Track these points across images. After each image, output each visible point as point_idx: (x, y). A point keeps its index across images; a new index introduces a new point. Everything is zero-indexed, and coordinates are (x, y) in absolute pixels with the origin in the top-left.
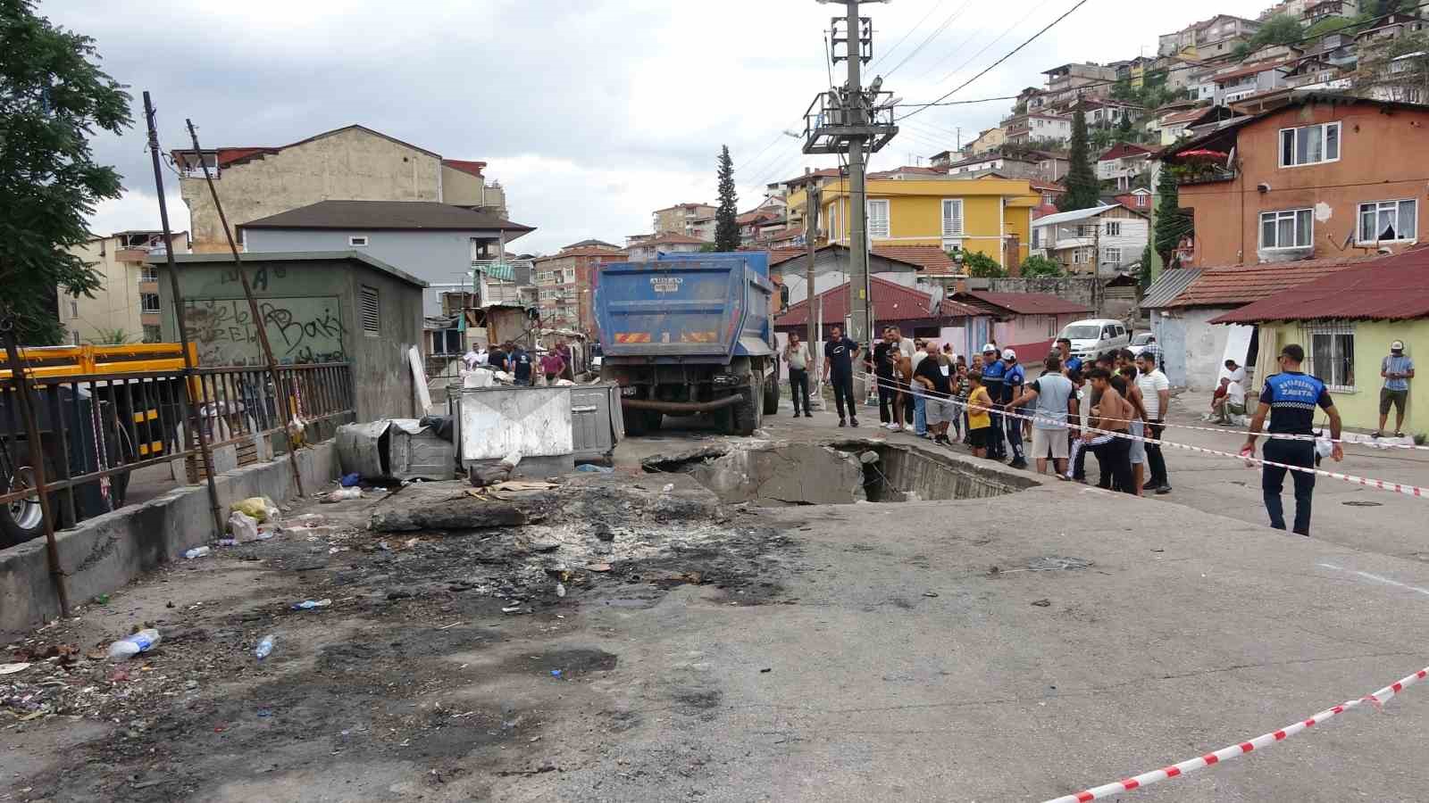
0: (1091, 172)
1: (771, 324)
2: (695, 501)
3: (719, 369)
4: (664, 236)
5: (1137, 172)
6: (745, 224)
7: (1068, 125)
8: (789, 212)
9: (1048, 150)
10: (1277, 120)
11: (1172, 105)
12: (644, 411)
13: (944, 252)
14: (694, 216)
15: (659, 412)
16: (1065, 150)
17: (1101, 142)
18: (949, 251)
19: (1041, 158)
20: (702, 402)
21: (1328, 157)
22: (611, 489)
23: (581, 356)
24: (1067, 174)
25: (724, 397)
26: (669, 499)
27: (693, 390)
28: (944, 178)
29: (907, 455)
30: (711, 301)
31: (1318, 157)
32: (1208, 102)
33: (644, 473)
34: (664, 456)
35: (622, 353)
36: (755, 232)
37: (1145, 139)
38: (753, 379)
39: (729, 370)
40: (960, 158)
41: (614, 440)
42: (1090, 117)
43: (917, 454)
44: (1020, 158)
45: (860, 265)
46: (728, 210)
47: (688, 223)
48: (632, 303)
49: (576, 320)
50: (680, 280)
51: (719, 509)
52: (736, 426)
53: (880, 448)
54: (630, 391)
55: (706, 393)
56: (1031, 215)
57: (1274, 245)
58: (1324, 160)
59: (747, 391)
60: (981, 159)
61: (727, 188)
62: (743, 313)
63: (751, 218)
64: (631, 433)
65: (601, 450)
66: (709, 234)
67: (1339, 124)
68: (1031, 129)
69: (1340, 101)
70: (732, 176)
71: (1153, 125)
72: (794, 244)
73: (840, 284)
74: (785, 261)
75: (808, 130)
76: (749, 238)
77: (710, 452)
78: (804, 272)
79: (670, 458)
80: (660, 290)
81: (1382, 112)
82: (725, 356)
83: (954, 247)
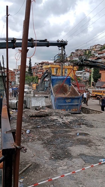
7: (78, 58)
11: (92, 56)
46: (30, 67)
56: (76, 71)
63: (33, 68)
70: (31, 62)
75: (55, 59)
83: (66, 75)
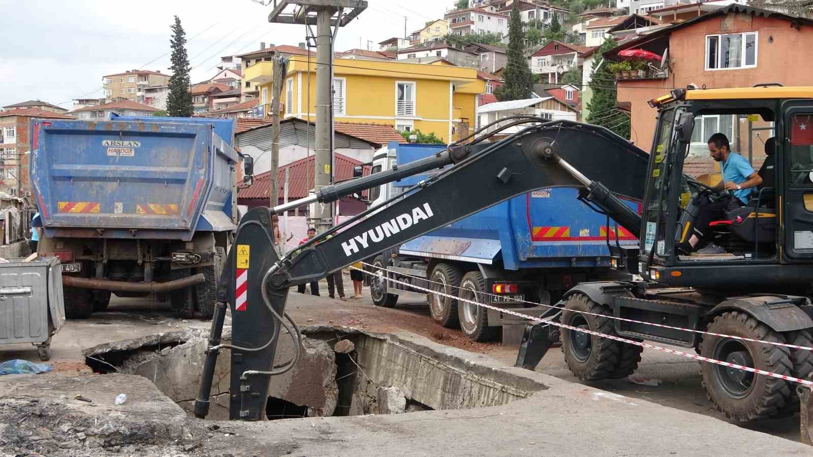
0: (527, 66)
1: (234, 198)
2: (156, 420)
3: (179, 245)
4: (115, 101)
5: (566, 69)
6: (198, 94)
7: (505, 21)
8: (244, 84)
9: (487, 44)
10: (703, 27)
11: (594, 11)
12: (90, 290)
13: (398, 132)
14: (146, 83)
15: (106, 293)
16: (502, 45)
17: (534, 39)
18: (403, 130)
19: (480, 50)
20: (158, 282)
21: (747, 64)
22: (45, 403)
23: (18, 223)
24: (505, 68)
25: (183, 277)
26: (123, 417)
27: (148, 269)
28: (393, 61)
29: (385, 346)
30: (172, 170)
31: (738, 64)
32: (625, 11)
33: (89, 370)
34: (112, 346)
35: (65, 224)
36: (208, 103)
37: (572, 39)
38: (216, 257)
39: (190, 247)
40: (406, 45)
41: (52, 327)
42: (525, 16)
43: (397, 344)
44: (463, 48)
45: (325, 139)
46: (180, 79)
47: (139, 90)
48: (79, 167)
49: (15, 182)
50: (136, 143)
51: (186, 430)
52: (196, 309)
53: (357, 337)
54: (73, 268)
55: (162, 272)
56: (477, 102)
57: (700, 141)
58: (744, 66)
59: (210, 270)
60: (427, 47)
61: (180, 59)
62: (209, 183)
63: (205, 89)
64: (73, 315)
65: (33, 340)
66: (161, 101)
67: (756, 34)
68: (473, 23)
69: (757, 14)
70: (185, 46)
71: (578, 28)
72: (250, 117)
73: (306, 156)
74: (244, 132)
76: (202, 108)
77: (167, 339)
78: (269, 143)
79: (119, 347)
80: (114, 154)
81: (791, 26)
82: (186, 231)
83: (406, 128)
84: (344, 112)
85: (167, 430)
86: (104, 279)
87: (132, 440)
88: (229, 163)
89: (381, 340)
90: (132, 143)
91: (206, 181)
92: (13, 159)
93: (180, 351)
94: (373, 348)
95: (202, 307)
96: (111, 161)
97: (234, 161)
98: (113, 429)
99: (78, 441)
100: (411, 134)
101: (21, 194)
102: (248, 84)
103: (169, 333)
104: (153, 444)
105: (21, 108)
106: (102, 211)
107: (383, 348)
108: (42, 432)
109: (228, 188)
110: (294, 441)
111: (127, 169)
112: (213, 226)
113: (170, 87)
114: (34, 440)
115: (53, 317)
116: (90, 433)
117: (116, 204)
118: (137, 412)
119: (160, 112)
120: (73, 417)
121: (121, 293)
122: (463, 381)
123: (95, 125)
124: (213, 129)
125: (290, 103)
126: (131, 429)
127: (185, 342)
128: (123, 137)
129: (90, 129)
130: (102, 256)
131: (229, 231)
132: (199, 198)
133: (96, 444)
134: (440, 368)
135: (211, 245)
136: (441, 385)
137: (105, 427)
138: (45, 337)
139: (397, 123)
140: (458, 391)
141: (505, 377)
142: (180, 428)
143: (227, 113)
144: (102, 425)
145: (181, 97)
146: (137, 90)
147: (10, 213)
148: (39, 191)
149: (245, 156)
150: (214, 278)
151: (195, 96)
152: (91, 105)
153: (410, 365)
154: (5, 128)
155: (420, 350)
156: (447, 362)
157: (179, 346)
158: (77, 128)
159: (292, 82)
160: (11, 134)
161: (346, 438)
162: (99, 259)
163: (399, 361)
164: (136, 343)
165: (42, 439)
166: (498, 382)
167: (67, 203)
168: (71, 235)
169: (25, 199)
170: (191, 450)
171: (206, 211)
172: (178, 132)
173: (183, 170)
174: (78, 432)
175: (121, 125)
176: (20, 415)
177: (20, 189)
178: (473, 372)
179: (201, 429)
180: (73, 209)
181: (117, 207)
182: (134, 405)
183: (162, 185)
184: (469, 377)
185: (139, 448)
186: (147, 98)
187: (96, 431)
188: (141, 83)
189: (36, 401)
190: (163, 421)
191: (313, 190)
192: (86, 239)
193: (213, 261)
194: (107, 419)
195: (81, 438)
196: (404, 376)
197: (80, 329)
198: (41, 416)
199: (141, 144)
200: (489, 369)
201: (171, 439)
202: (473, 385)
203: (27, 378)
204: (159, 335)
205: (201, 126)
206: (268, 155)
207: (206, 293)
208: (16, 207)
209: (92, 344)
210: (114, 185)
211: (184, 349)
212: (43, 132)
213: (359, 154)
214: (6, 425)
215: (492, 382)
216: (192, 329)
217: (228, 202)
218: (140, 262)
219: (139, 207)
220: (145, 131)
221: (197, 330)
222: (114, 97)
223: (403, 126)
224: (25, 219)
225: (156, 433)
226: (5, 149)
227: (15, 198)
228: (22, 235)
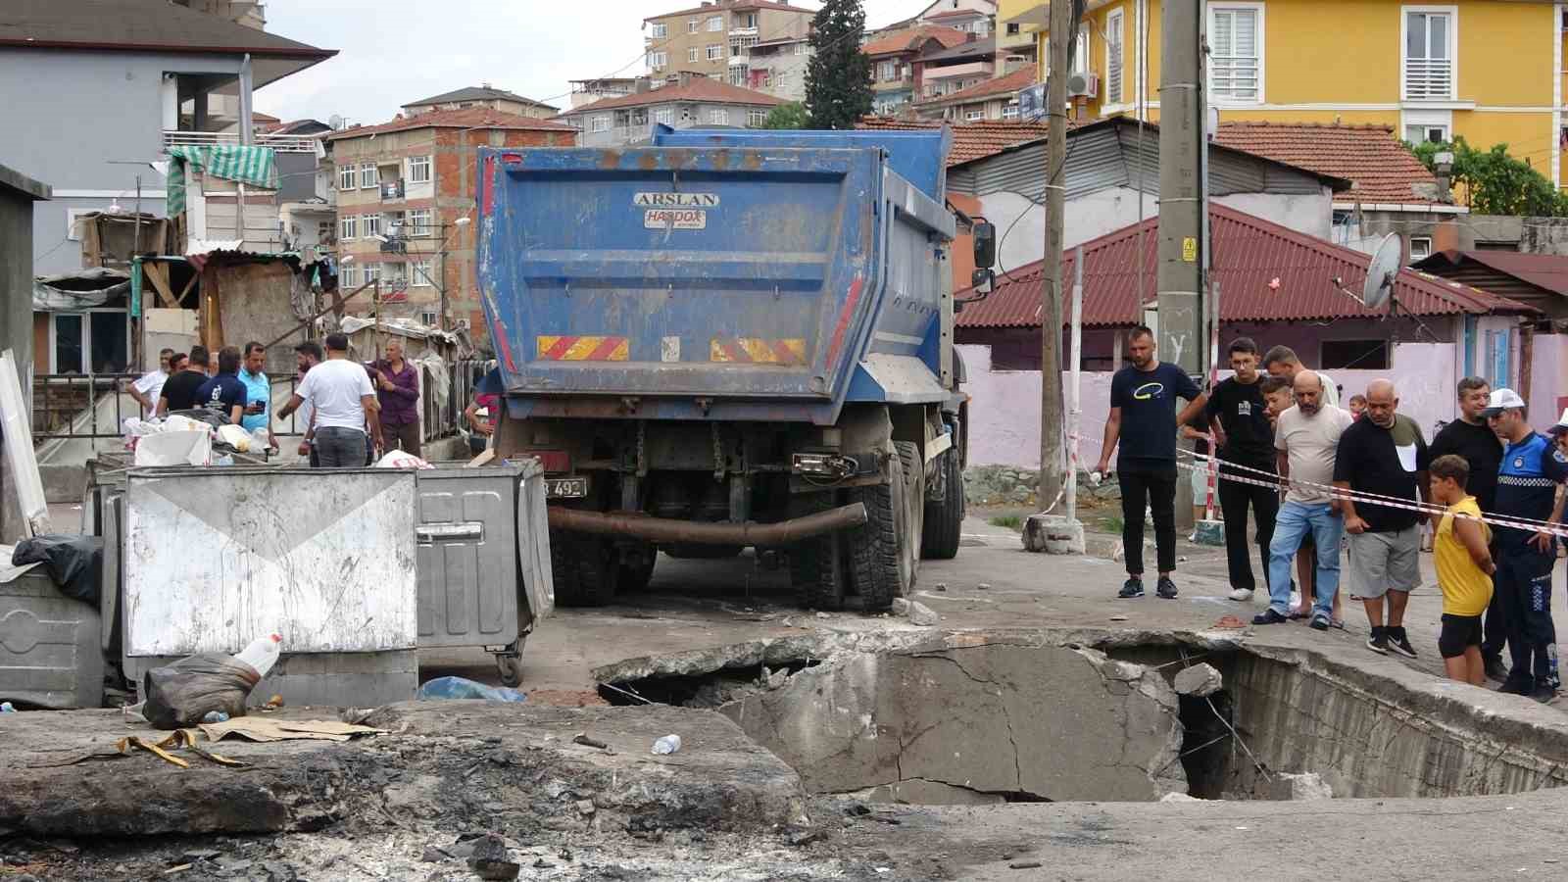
1: (948, 321)
2: (734, 783)
3: (808, 435)
4: (673, 81)
6: (886, 58)
8: (1002, 29)
12: (607, 540)
13: (1407, 146)
14: (752, 32)
15: (647, 546)
18: (1417, 142)
20: (760, 522)
22: (515, 745)
23: (446, 393)
25: (817, 509)
26: (667, 774)
27: (738, 491)
29: (1296, 679)
30: (794, 258)
33: (604, 705)
34: (655, 661)
35: (552, 386)
36: (910, 79)
38: (896, 465)
39: (833, 439)
41: (526, 614)
43: (1324, 674)
45: (1184, 173)
46: (841, 18)
47: (736, 51)
48: (582, 256)
49: (434, 294)
50: (709, 198)
51: (797, 806)
52: (849, 588)
53: (1228, 658)
54: (571, 488)
55: (769, 500)
59: (879, 495)
62: (876, 292)
63: (901, 42)
64: (572, 596)
65: (486, 639)
66: (790, 80)
72: (1012, 114)
73: (1138, 221)
74: (989, 158)
76: (893, 93)
77: (779, 655)
78: (1040, 187)
79: (671, 667)
80: (661, 224)
82: (824, 402)
83: (1431, 132)
84: (1261, 95)
85: (757, 804)
86: (639, 515)
87: (686, 820)
88: (930, 240)
89: (1286, 665)
90: (700, 197)
91: (868, 283)
92: (427, 238)
93: (808, 681)
94: (1268, 686)
95: (862, 583)
96: (654, 240)
97: (942, 234)
98: (649, 797)
99: (579, 817)
100: (1443, 150)
101: (446, 323)
102: (1013, 28)
103: (785, 640)
104: (729, 830)
105: (445, 107)
106: (633, 357)
107: (1291, 684)
108: (509, 795)
109: (928, 299)
110: (1024, 839)
111: (690, 259)
112: (886, 391)
113: (813, 41)
114: (494, 811)
115: (529, 592)
116: (601, 800)
117: (666, 339)
118: (696, 767)
119: (788, 106)
120: (569, 770)
121: (679, 548)
122: (1468, 757)
123: (618, 158)
124: (886, 161)
125: (1115, 77)
126: (685, 798)
127: (819, 663)
128: (680, 186)
129: (609, 166)
130: (635, 460)
131: (932, 407)
132: (852, 325)
133: (614, 824)
134: (1417, 729)
135: (882, 438)
136: (1419, 768)
137: (633, 791)
138: (511, 633)
139: (1407, 119)
140: (1455, 783)
141: (1561, 743)
142: (785, 802)
143: (958, 106)
144: (626, 786)
145: (843, 67)
146: (730, 51)
147: (426, 369)
148: (495, 312)
149: (975, 221)
150: (889, 515)
151: (876, 61)
152: (614, 95)
153: (1352, 725)
154: (406, 161)
155: (1374, 687)
156: (1433, 714)
157: (807, 669)
158: (578, 166)
159: (1122, 20)
160: (421, 173)
161: (1137, 838)
162: (630, 467)
163: (1328, 715)
164: (708, 659)
165: (510, 810)
166: (1545, 758)
167: (558, 338)
168: (566, 412)
169: (460, 335)
170: (804, 843)
171: (868, 356)
172: (803, 170)
173: (817, 258)
174: (580, 798)
175: (675, 156)
176: (467, 763)
177: (443, 311)
178: (1489, 736)
179: (829, 811)
180: (569, 352)
181: (667, 347)
182: (692, 757)
183: (769, 294)
184: (1480, 747)
185: (700, 835)
186: (756, 72)
187: (615, 799)
188: (740, 32)
189: (496, 741)
190: (749, 785)
191: (1154, 305)
192: (597, 421)
193: (886, 473)
194: (637, 776)
195: (585, 811)
196: (1337, 751)
197: (589, 627)
198: (505, 765)
199: (721, 199)
200: (1526, 727)
201: (766, 823)
202: (1490, 764)
203: (477, 705)
204: (762, 644)
205: (857, 153)
206: (1038, 216)
207: (871, 549)
208: (440, 354)
209: (614, 658)
210: (662, 294)
211: (818, 676)
212: (504, 176)
213: (1289, 208)
214: (442, 779)
215: (1531, 757)
216: (836, 631)
217: (932, 333)
218: (720, 474)
219: (716, 347)
220: (729, 168)
221: (848, 633)
222: (673, 71)
223: (1422, 128)
224: (460, 382)
225: (734, 809)
226: (408, 213)
227: (438, 332)
228: (452, 424)
